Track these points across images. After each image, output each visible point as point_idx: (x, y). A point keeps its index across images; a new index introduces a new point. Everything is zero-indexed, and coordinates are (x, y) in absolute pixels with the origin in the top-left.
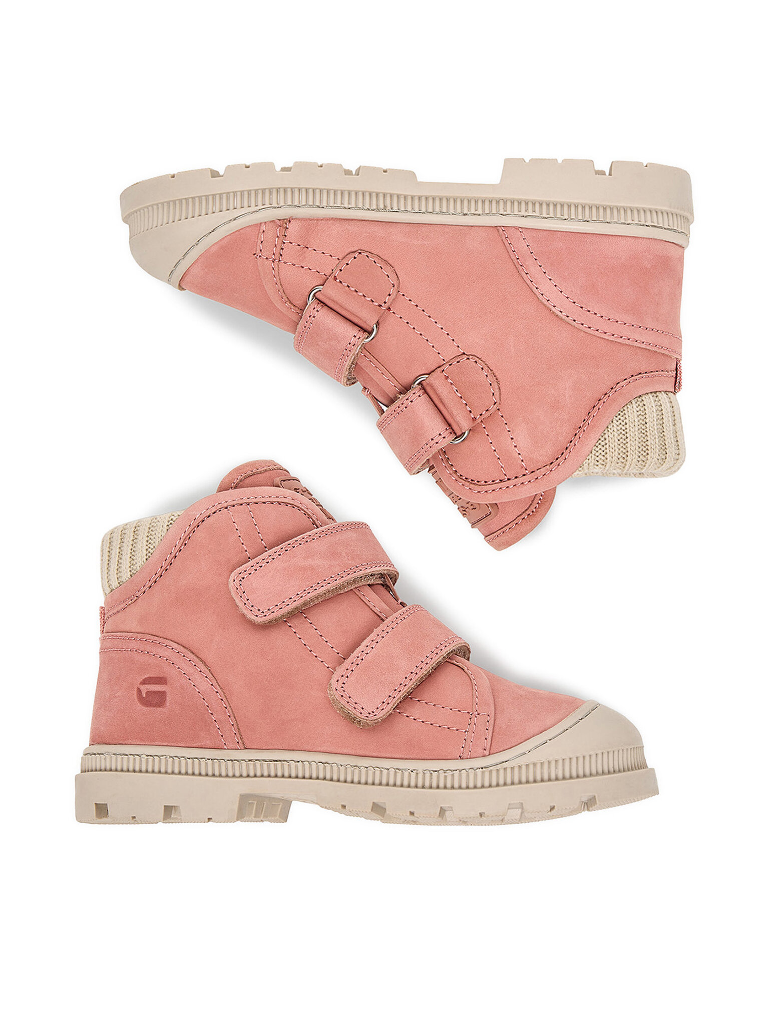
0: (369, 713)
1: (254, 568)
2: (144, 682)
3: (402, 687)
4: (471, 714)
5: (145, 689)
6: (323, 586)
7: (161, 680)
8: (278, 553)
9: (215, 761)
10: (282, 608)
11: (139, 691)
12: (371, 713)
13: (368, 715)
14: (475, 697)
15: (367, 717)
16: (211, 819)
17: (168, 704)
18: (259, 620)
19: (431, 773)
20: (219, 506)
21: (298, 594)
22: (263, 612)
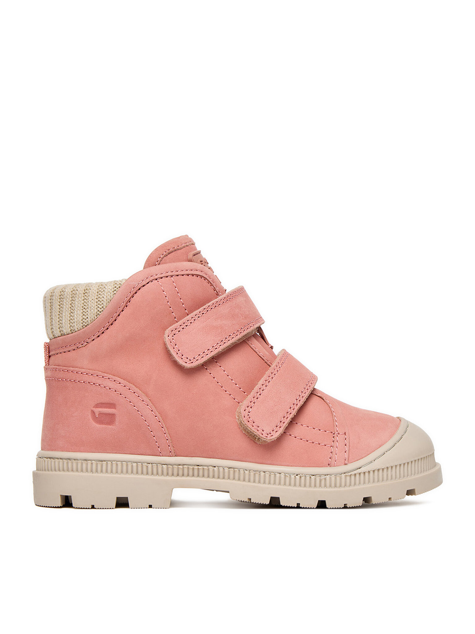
0: (268, 434)
1: (182, 327)
2: (97, 406)
3: (288, 415)
4: (334, 434)
5: (97, 410)
6: (229, 340)
7: (112, 405)
8: (197, 316)
9: (154, 464)
10: (203, 357)
11: (93, 412)
12: (269, 434)
13: (267, 436)
14: (335, 421)
15: (267, 437)
16: (151, 505)
17: (117, 424)
18: (188, 365)
19: (310, 477)
20: (152, 278)
21: (213, 347)
22: (190, 360)
